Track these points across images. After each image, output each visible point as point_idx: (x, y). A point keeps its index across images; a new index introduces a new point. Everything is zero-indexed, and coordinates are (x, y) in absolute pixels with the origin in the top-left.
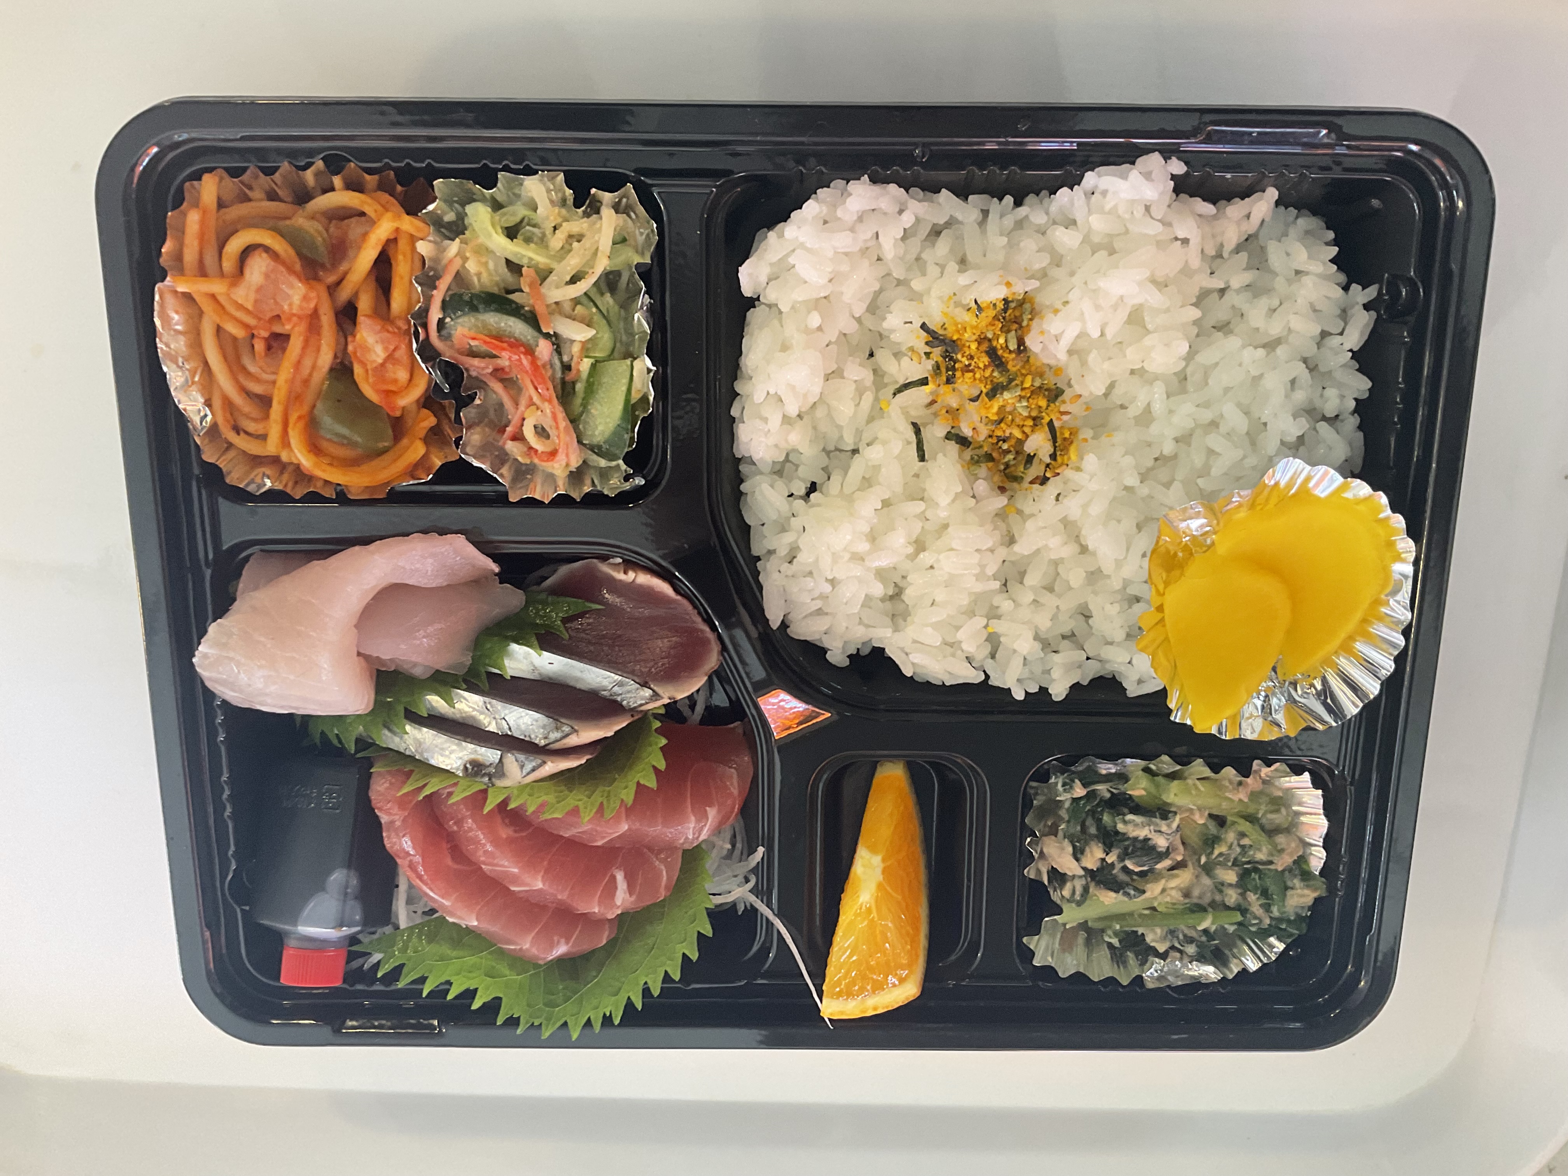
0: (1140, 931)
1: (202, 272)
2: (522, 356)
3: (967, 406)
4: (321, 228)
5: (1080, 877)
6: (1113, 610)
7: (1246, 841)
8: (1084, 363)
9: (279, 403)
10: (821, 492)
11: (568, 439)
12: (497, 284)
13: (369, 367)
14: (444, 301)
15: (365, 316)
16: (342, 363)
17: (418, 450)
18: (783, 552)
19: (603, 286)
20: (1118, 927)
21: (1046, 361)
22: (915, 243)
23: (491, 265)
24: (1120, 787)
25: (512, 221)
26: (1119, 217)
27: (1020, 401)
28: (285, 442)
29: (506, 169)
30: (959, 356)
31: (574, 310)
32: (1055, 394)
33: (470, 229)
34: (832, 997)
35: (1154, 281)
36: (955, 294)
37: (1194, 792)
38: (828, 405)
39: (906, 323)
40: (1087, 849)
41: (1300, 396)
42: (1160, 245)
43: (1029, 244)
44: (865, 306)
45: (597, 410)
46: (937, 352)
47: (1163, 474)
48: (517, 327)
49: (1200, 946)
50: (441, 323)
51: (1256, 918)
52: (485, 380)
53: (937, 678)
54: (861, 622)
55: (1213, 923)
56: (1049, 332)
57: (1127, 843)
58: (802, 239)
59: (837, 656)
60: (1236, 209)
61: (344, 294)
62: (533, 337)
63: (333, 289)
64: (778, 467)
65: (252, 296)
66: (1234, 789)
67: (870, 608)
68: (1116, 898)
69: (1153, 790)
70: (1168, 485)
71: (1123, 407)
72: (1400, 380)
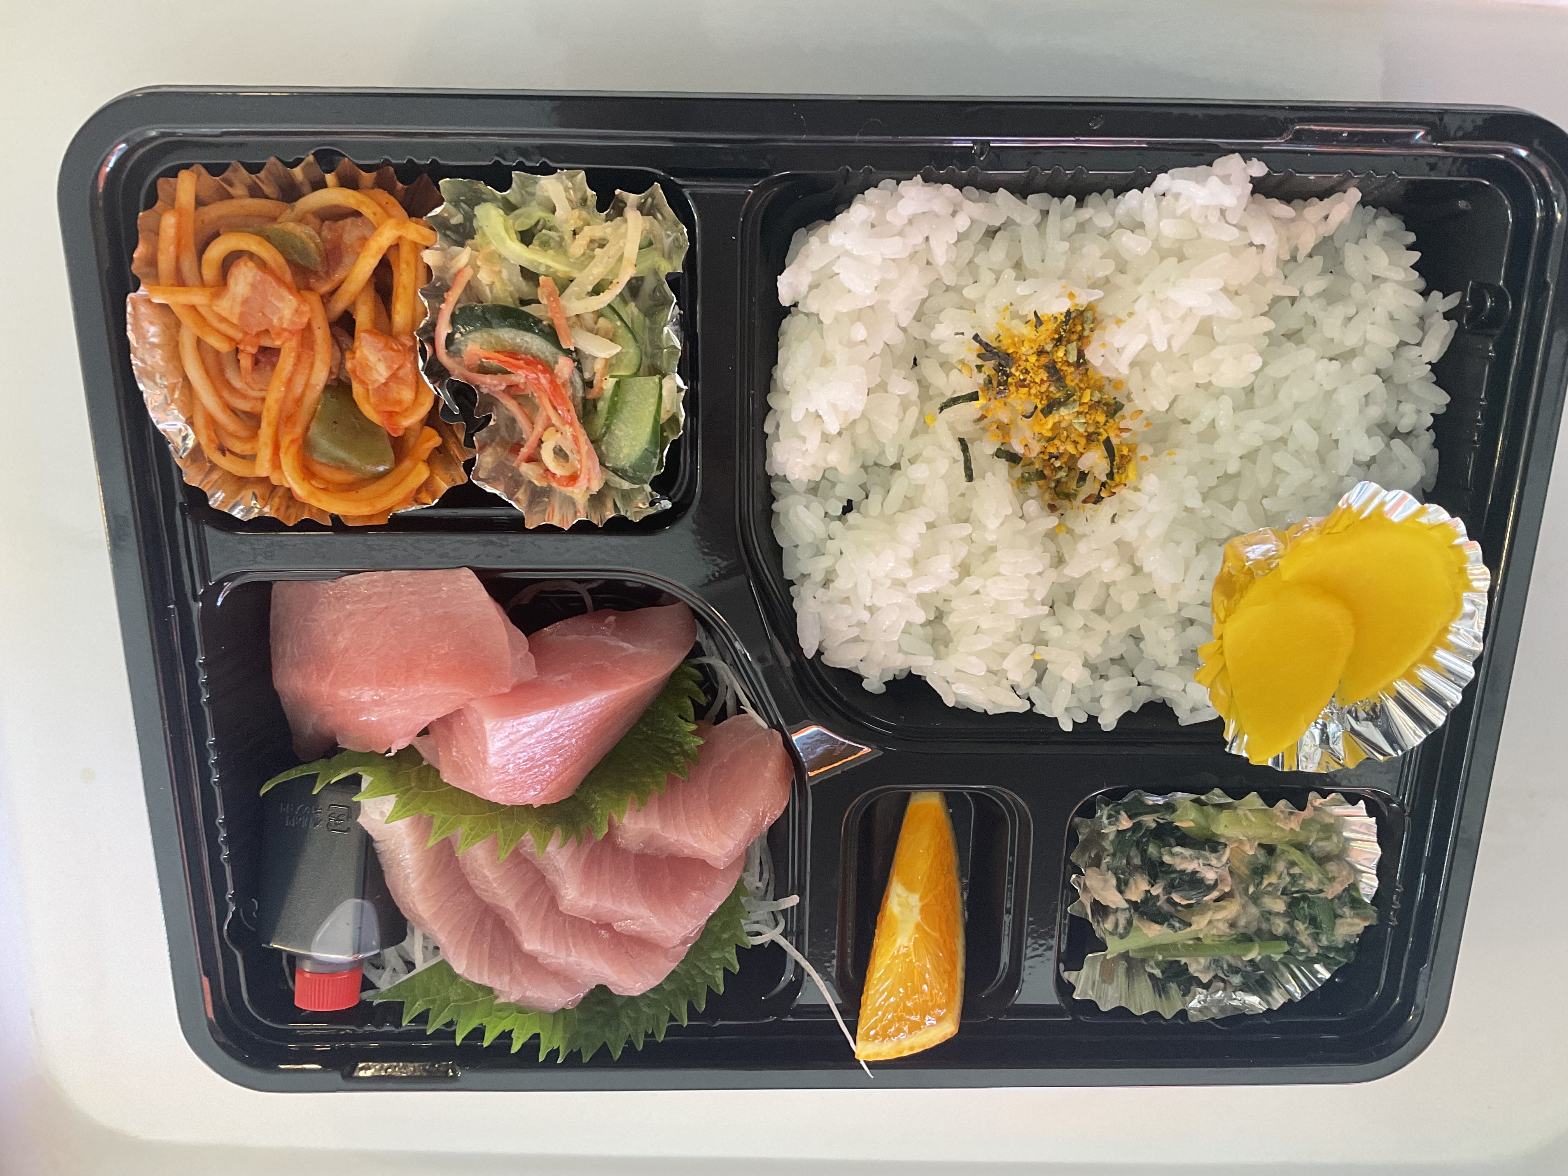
0: (1183, 960)
1: (180, 281)
2: (540, 374)
3: (1019, 421)
4: (313, 233)
5: (1125, 910)
6: (1168, 635)
7: (1296, 870)
8: (1146, 375)
9: (269, 424)
10: (858, 512)
11: (590, 463)
12: (511, 295)
13: (370, 387)
14: (453, 315)
15: (366, 331)
16: (338, 379)
17: (422, 473)
18: (819, 577)
19: (627, 296)
20: (1160, 958)
21: (1106, 374)
22: (969, 246)
23: (505, 274)
24: (1167, 817)
25: (526, 224)
26: (1191, 221)
27: (1077, 417)
28: (276, 464)
29: (521, 167)
30: (1013, 370)
31: (596, 323)
32: (1114, 409)
33: (479, 233)
34: (867, 1040)
35: (1225, 290)
36: (1011, 304)
37: (1244, 823)
38: (869, 420)
39: (957, 334)
40: (1131, 881)
41: (1375, 412)
42: (1235, 251)
43: (1093, 250)
44: (912, 315)
45: (621, 430)
46: (989, 367)
47: (1226, 493)
48: (534, 343)
49: (1246, 975)
50: (450, 339)
51: (1303, 947)
52: (496, 396)
53: (979, 707)
54: (900, 650)
55: (1259, 954)
56: (1112, 343)
57: (1173, 876)
58: (849, 247)
59: (874, 684)
60: (1315, 210)
61: (340, 305)
62: (552, 354)
63: (327, 298)
64: (813, 485)
65: (237, 310)
66: (1285, 818)
67: (910, 634)
68: (1159, 931)
69: (1202, 822)
70: (1231, 504)
71: (1185, 422)
72: (1483, 396)
